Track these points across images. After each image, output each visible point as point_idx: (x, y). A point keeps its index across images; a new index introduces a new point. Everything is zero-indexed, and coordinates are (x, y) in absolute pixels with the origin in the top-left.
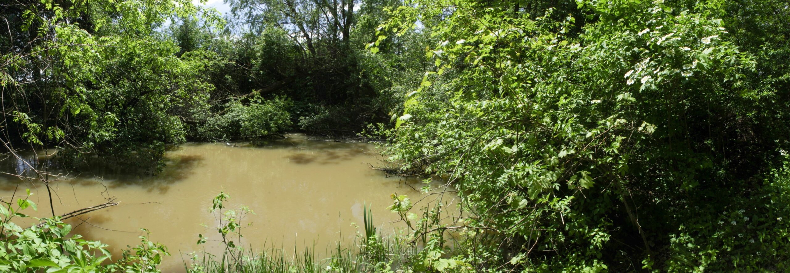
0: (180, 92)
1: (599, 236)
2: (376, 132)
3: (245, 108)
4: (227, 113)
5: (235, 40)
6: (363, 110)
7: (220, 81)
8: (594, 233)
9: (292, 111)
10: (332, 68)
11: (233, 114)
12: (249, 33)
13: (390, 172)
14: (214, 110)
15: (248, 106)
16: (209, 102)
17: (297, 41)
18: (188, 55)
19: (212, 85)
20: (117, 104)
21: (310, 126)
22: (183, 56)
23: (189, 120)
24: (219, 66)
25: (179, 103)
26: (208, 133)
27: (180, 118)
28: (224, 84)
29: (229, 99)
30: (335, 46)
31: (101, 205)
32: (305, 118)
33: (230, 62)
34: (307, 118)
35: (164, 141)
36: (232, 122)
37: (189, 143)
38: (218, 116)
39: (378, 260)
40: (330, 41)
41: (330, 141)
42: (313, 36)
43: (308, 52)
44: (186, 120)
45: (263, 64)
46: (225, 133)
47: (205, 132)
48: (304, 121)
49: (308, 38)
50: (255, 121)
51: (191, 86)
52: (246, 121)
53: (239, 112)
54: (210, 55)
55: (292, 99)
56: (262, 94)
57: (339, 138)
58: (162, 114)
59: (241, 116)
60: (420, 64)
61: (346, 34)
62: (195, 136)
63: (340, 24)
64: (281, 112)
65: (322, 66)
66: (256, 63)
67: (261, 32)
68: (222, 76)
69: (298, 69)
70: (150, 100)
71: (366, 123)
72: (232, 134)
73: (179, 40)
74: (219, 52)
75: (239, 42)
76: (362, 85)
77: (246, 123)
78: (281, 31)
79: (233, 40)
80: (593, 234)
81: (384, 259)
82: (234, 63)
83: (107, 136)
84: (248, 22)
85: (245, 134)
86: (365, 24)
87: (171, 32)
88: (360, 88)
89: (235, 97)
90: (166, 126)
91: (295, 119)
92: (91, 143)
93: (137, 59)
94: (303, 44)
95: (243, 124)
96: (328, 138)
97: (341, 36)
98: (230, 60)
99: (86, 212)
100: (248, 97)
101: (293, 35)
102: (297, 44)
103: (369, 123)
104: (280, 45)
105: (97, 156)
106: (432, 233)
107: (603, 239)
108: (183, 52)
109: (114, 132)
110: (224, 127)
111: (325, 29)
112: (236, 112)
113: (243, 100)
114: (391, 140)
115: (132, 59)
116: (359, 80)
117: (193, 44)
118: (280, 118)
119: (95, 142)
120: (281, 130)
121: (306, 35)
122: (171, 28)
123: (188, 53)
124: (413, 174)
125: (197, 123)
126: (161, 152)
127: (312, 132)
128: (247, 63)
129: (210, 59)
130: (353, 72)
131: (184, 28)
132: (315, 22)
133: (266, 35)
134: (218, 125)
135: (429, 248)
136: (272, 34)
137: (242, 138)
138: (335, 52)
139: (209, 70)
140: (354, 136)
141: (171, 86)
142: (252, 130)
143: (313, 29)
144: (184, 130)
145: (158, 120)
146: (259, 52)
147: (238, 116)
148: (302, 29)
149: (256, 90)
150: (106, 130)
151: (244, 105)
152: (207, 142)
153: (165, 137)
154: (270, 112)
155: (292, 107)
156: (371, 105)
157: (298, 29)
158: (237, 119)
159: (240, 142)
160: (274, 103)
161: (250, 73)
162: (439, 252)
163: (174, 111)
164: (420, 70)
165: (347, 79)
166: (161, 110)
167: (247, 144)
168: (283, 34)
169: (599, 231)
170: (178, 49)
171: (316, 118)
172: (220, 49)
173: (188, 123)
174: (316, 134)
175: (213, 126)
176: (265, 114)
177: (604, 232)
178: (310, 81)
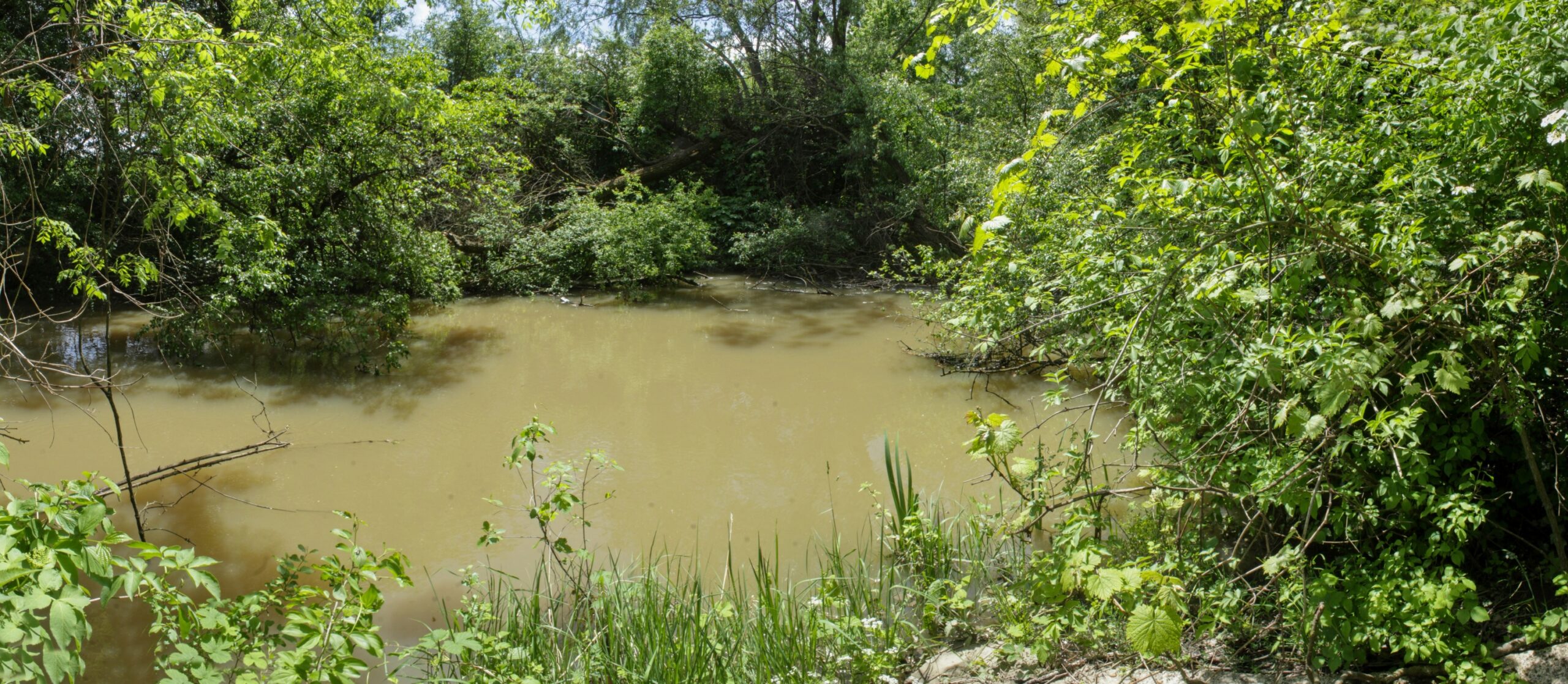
0: (446, 173)
1: (1459, 512)
2: (915, 268)
3: (604, 214)
4: (561, 225)
5: (579, 55)
6: (882, 215)
7: (543, 150)
8: (1450, 504)
9: (713, 219)
10: (808, 119)
11: (577, 228)
12: (614, 40)
13: (949, 362)
14: (531, 217)
15: (612, 207)
16: (517, 200)
17: (724, 56)
18: (466, 89)
19: (525, 160)
20: (297, 204)
21: (759, 255)
22: (456, 90)
23: (469, 243)
24: (541, 115)
25: (446, 201)
26: (515, 275)
27: (448, 236)
28: (554, 156)
29: (567, 193)
30: (815, 66)
31: (248, 448)
32: (746, 237)
33: (568, 107)
34: (751, 235)
35: (410, 292)
36: (575, 246)
37: (469, 299)
38: (538, 233)
39: (933, 574)
40: (801, 56)
41: (807, 292)
42: (764, 48)
43: (750, 82)
44: (463, 241)
45: (646, 111)
46: (557, 274)
47: (507, 271)
48: (744, 244)
49: (749, 49)
50: (630, 243)
51: (474, 158)
52: (608, 243)
53: (589, 223)
54: (520, 90)
55: (715, 192)
56: (644, 180)
57: (830, 286)
58: (405, 227)
59: (595, 233)
60: (1015, 108)
61: (839, 39)
62: (484, 282)
63: (824, 17)
64: (689, 221)
65: (784, 113)
66: (631, 108)
67: (641, 35)
68: (549, 137)
69: (727, 122)
70: (377, 194)
71: (892, 247)
72: (574, 276)
73: (448, 55)
74: (542, 83)
75: (589, 61)
76: (880, 157)
77: (607, 248)
78: (688, 35)
79: (574, 56)
80: (1445, 506)
81: (946, 572)
82: (576, 107)
83: (269, 280)
84: (609, 12)
85: (605, 277)
86: (882, 15)
87: (429, 36)
88: (875, 163)
89: (580, 188)
90: (412, 256)
91: (722, 240)
92: (229, 298)
93: (340, 97)
94: (739, 64)
95: (599, 252)
96: (803, 286)
97: (828, 44)
98: (569, 101)
99: (210, 464)
100: (612, 186)
101: (716, 45)
102: (725, 63)
103: (898, 247)
104: (685, 66)
105: (247, 330)
106: (1072, 506)
107: (1471, 519)
108: (455, 79)
109: (288, 270)
110: (554, 260)
111: (791, 28)
112: (583, 222)
113: (599, 194)
114: (950, 285)
115: (328, 98)
116: (872, 144)
117: (482, 64)
118: (685, 236)
119: (238, 294)
120: (689, 269)
121: (746, 44)
122: (430, 28)
123: (468, 83)
124: (1004, 369)
125: (487, 249)
126: (401, 318)
127: (763, 270)
128: (607, 108)
129: (519, 99)
130: (857, 127)
131: (460, 27)
132: (767, 11)
133: (652, 43)
134: (540, 255)
135: (1068, 543)
136: (666, 41)
137: (598, 286)
138: (815, 80)
139: (517, 124)
140: (863, 279)
141: (425, 160)
142: (621, 265)
143: (761, 30)
144: (457, 268)
145: (393, 240)
146: (635, 83)
147: (586, 231)
148: (736, 29)
149: (630, 171)
150: (266, 265)
151: (601, 206)
152: (514, 294)
153: (412, 283)
154: (664, 221)
155: (714, 209)
156: (897, 202)
157: (726, 29)
158: (585, 238)
159: (593, 295)
160: (672, 200)
161: (617, 132)
162: (1095, 553)
163: (432, 220)
164: (1014, 122)
165: (844, 142)
166: (404, 217)
167: (611, 298)
168: (692, 42)
169: (1462, 499)
170: (444, 75)
171: (771, 237)
172: (543, 76)
173: (466, 249)
174: (773, 274)
175: (528, 258)
176: (652, 226)
177: (1473, 501)
178: (757, 149)
